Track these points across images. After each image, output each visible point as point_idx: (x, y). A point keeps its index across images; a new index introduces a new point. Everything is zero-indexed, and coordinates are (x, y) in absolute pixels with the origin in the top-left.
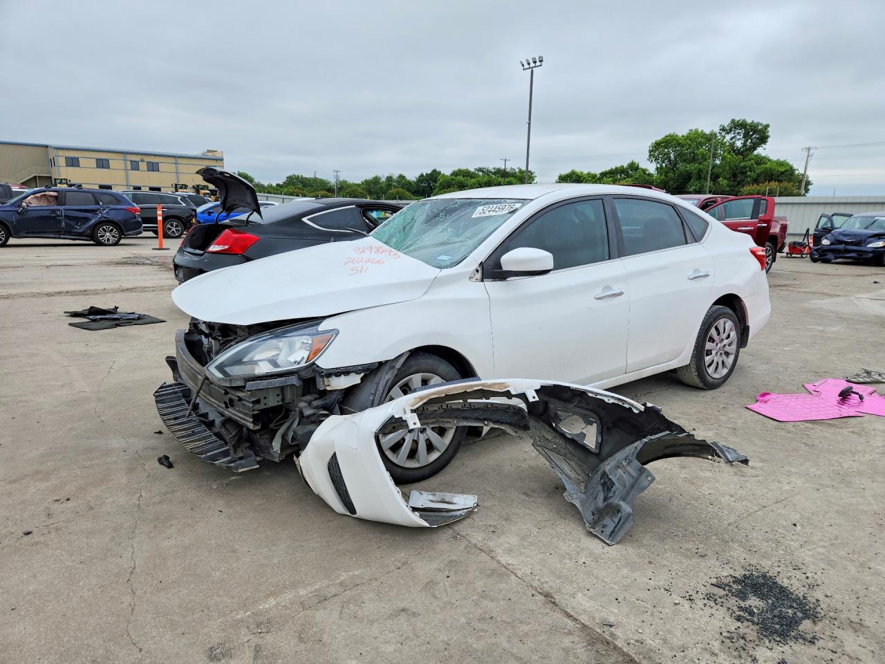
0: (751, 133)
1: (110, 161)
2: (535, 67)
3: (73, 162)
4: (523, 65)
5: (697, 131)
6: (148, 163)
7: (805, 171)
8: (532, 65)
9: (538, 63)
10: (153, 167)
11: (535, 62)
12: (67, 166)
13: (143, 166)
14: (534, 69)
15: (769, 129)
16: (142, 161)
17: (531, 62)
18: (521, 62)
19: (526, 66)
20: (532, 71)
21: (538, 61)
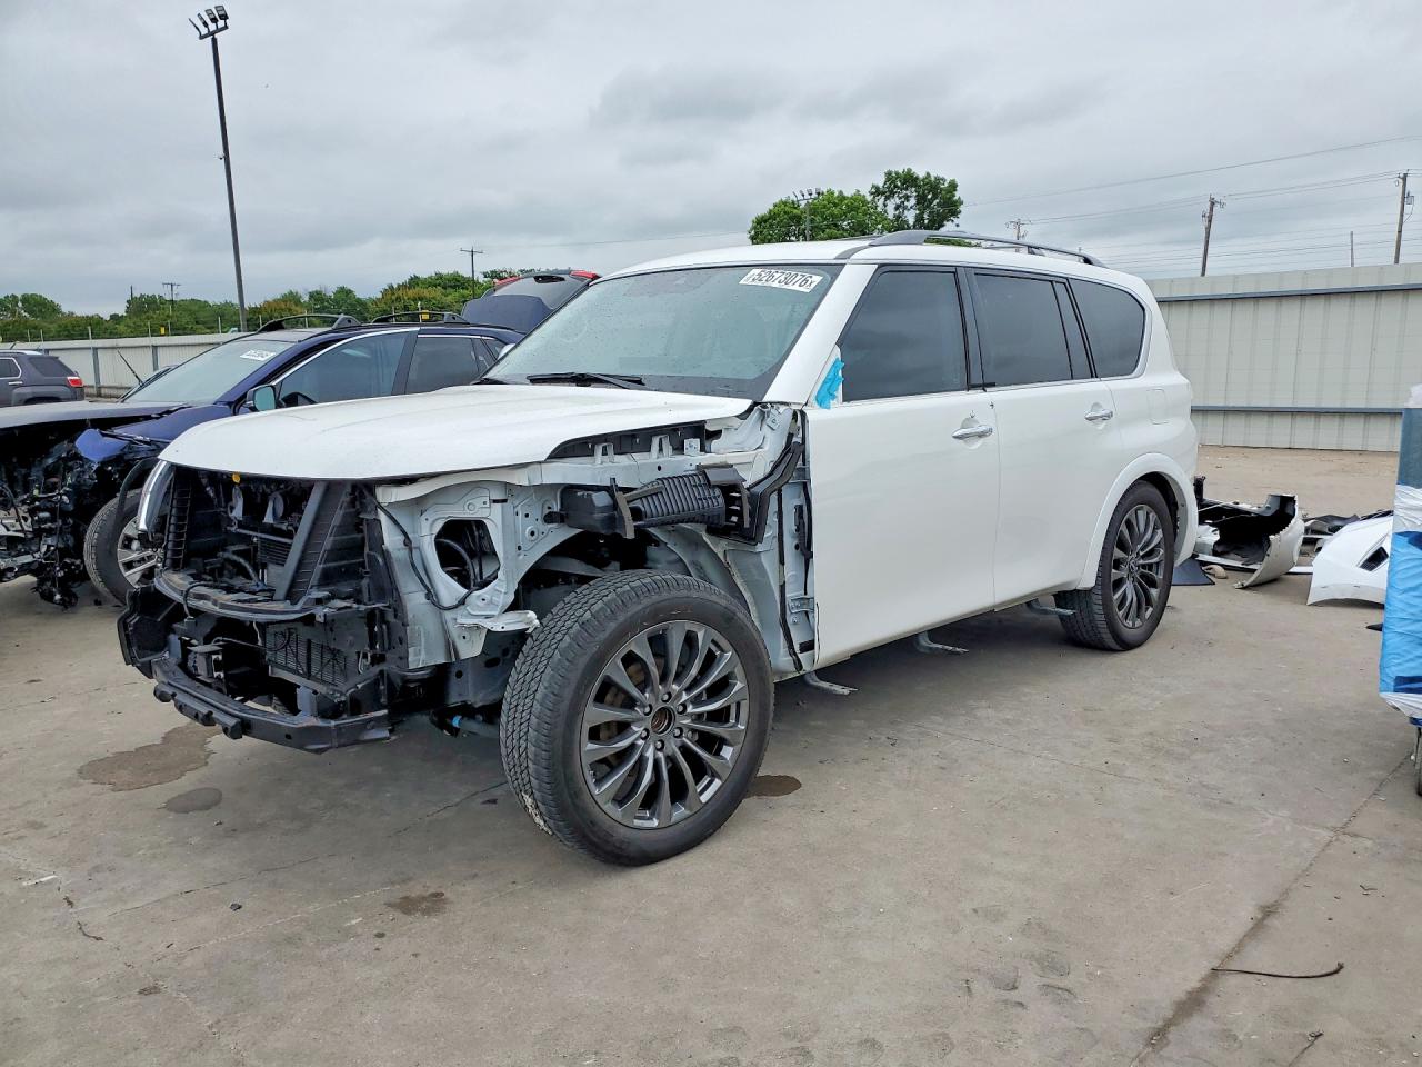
0: (929, 196)
5: (831, 193)
15: (957, 195)
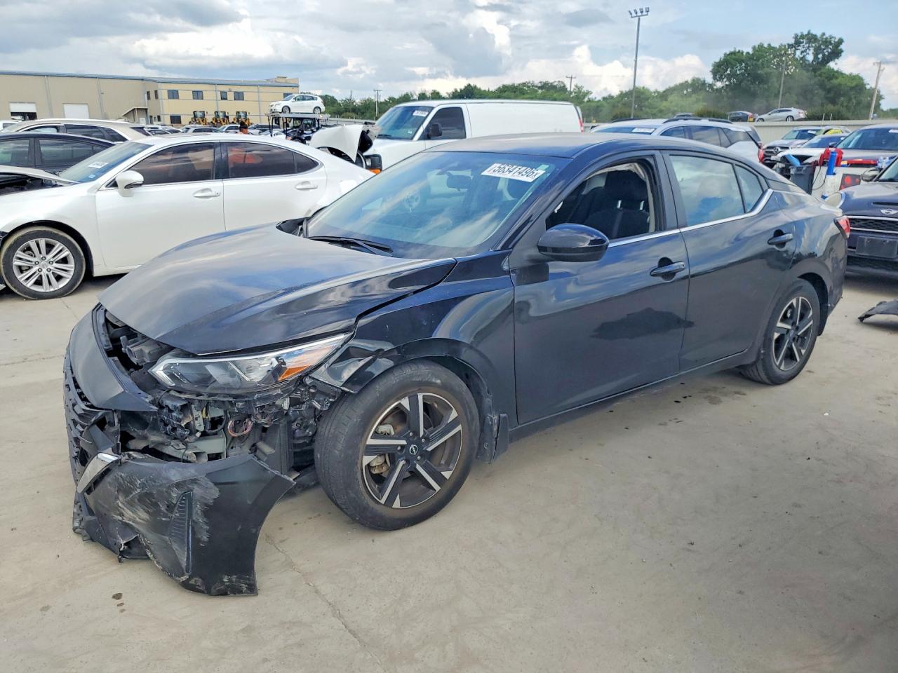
1: (204, 92)
2: (642, 16)
3: (173, 95)
4: (631, 14)
6: (235, 93)
7: (876, 85)
8: (639, 14)
9: (645, 13)
10: (239, 96)
11: (642, 12)
12: (169, 98)
13: (231, 96)
14: (641, 18)
16: (230, 91)
17: (638, 11)
18: (630, 12)
19: (634, 14)
20: (639, 19)
21: (644, 10)
